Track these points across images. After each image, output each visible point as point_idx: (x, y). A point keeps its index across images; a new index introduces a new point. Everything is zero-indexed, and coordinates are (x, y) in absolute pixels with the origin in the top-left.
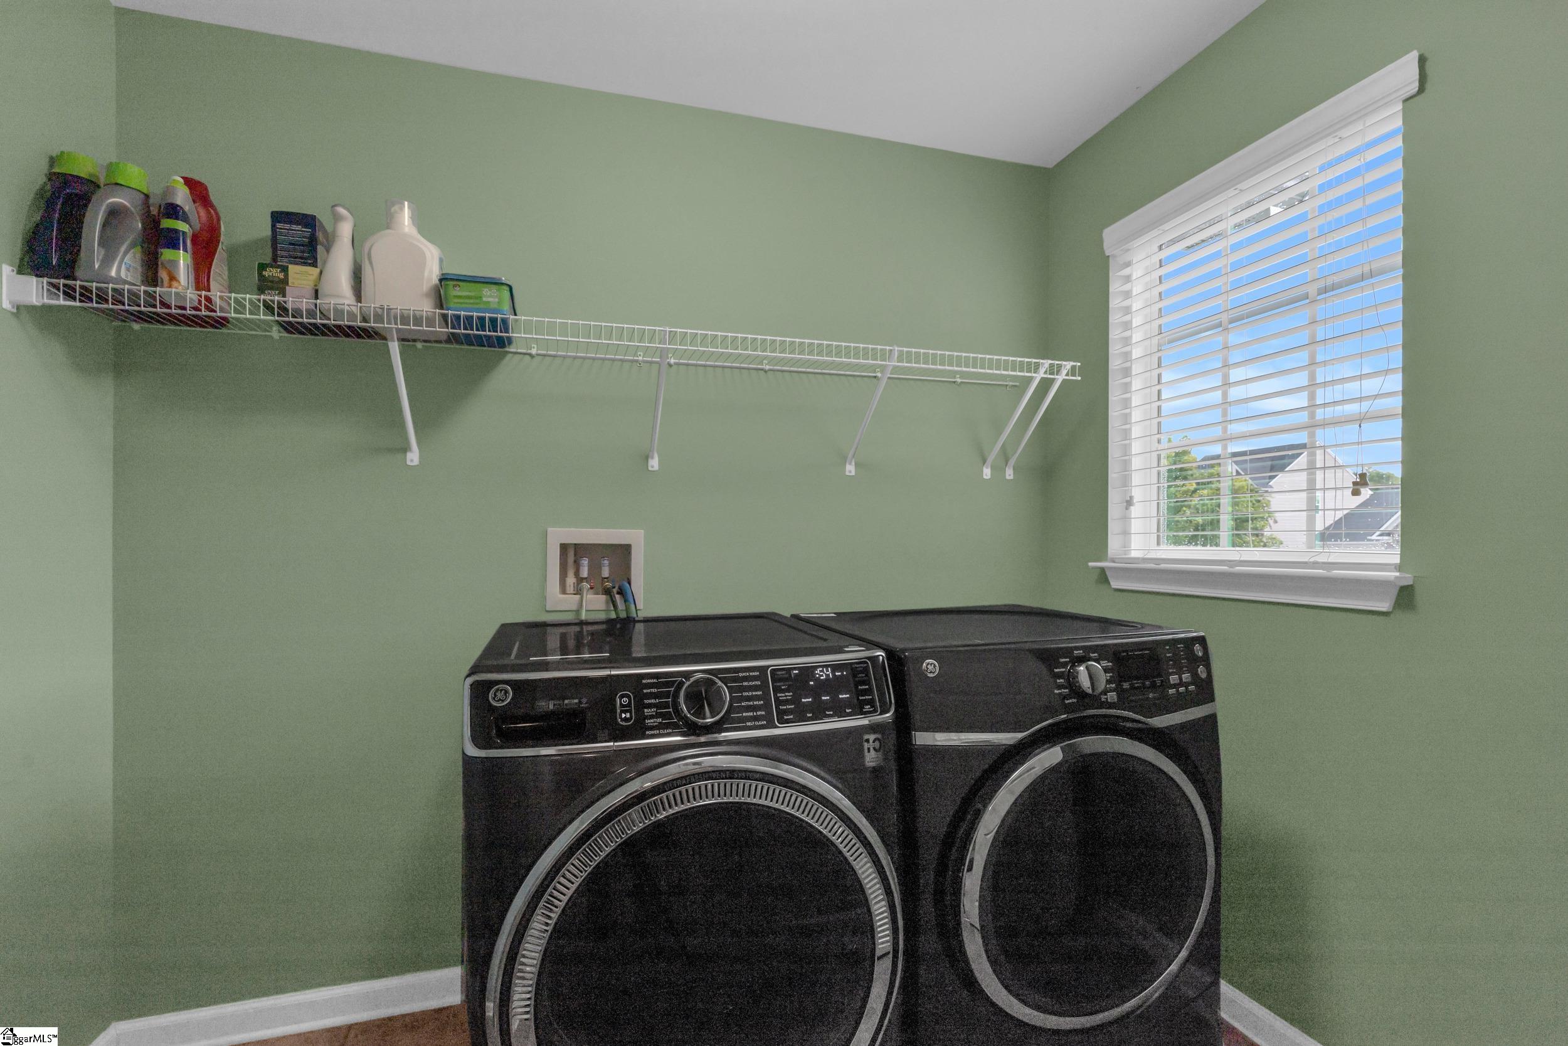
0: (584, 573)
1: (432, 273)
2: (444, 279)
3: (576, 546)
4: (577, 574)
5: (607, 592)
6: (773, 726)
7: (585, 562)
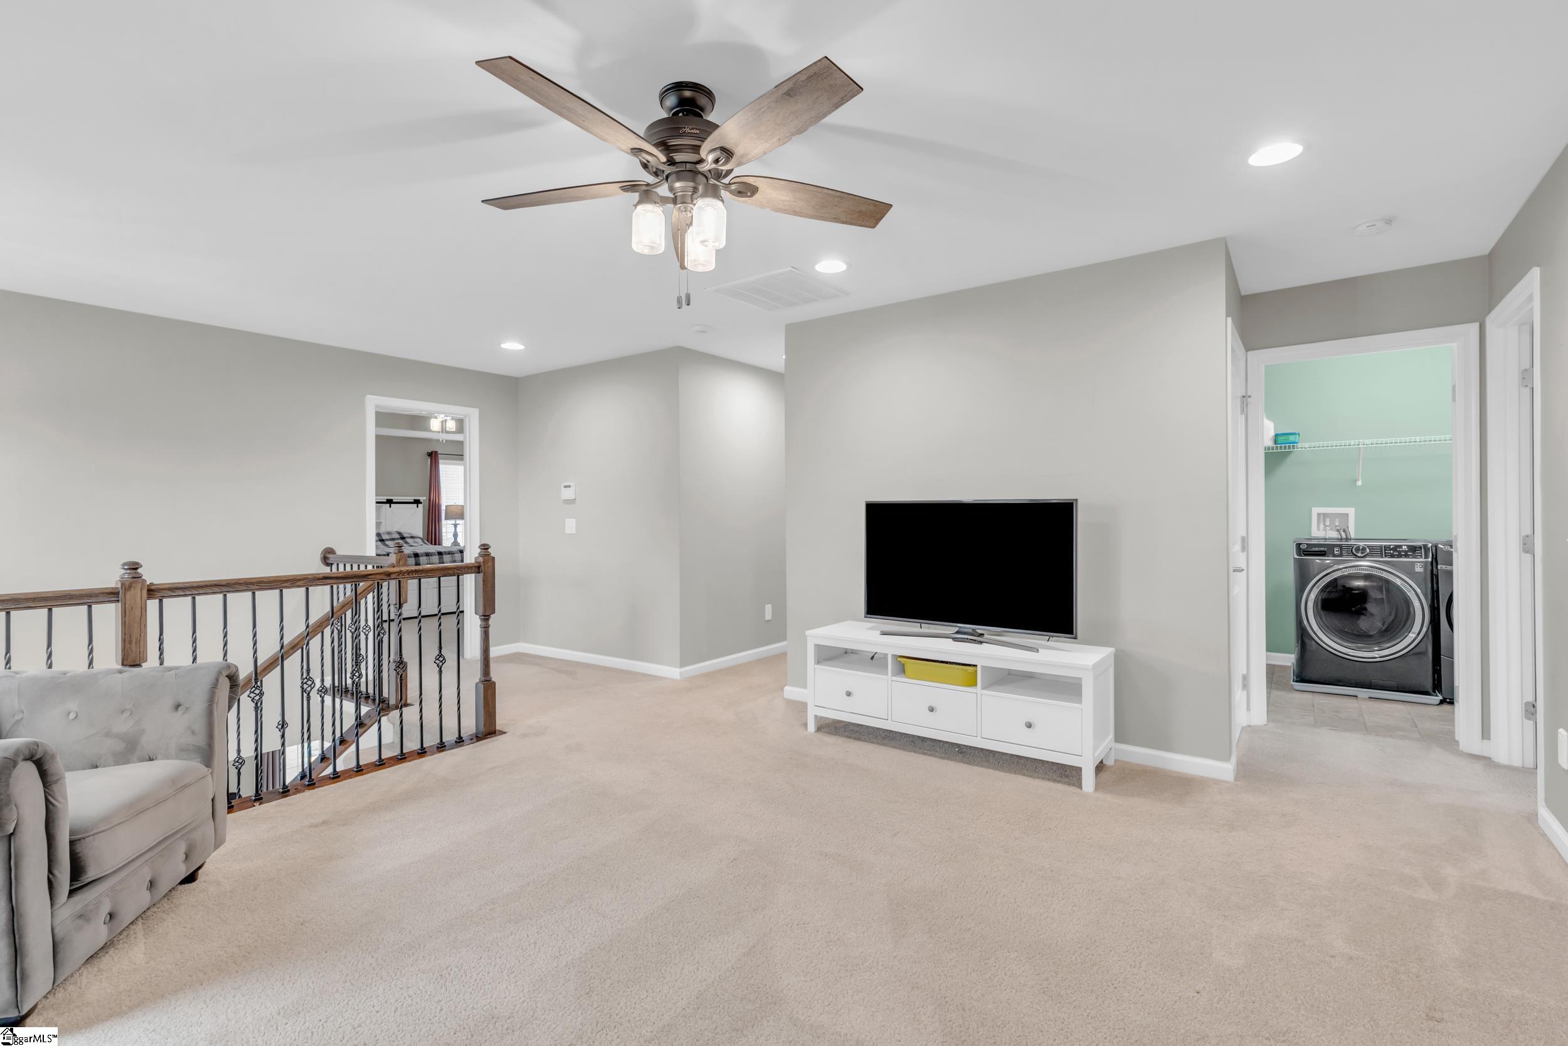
0: (1328, 523)
1: (1272, 433)
2: (1276, 435)
3: (1324, 514)
4: (1324, 524)
5: (1338, 531)
6: (1382, 557)
7: (1328, 520)
